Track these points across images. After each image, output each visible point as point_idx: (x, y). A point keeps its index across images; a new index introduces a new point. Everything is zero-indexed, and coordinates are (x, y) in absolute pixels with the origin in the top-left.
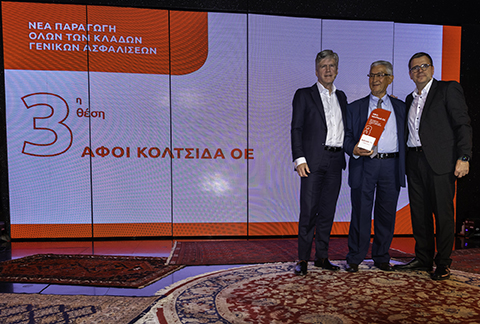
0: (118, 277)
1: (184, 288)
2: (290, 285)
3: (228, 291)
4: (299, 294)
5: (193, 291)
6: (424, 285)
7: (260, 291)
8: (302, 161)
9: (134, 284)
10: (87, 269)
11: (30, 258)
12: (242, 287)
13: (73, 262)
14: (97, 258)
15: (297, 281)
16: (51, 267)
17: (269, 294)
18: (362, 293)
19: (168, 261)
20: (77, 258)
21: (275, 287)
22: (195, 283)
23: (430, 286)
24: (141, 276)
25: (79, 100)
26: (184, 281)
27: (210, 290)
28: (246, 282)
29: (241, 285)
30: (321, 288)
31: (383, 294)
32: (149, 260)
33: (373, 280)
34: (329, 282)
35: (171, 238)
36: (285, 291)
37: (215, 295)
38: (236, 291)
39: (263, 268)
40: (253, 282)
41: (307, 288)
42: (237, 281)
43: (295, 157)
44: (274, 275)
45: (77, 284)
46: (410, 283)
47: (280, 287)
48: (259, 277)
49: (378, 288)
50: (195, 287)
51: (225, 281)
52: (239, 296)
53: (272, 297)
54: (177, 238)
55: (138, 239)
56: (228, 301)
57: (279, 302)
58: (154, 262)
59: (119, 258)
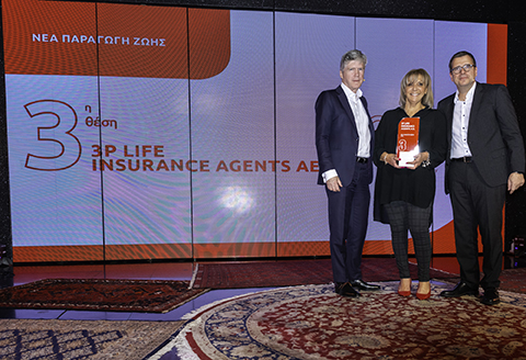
0: (139, 301)
1: (212, 312)
2: (325, 308)
3: (259, 314)
4: (334, 317)
5: (222, 314)
6: (466, 307)
7: (294, 314)
8: (331, 174)
9: (157, 308)
10: (103, 294)
11: (39, 284)
12: (274, 310)
13: (87, 287)
14: (113, 282)
15: (332, 304)
16: (64, 293)
17: (303, 317)
18: (401, 315)
19: (192, 283)
20: (90, 282)
21: (308, 310)
22: (223, 307)
23: (473, 307)
24: (165, 301)
25: (89, 108)
26: (211, 305)
27: (240, 314)
28: (277, 305)
29: (272, 308)
30: (358, 310)
31: (422, 315)
32: (169, 283)
33: (412, 302)
34: (366, 304)
35: (191, 260)
36: (320, 314)
37: (245, 318)
38: (267, 314)
39: (294, 290)
40: (284, 305)
41: (342, 310)
42: (267, 304)
44: (308, 298)
45: (96, 310)
46: (452, 304)
47: (314, 309)
48: (291, 300)
49: (418, 309)
50: (223, 311)
51: (255, 304)
52: (271, 319)
53: (305, 319)
54: (198, 260)
55: (155, 261)
56: (259, 324)
57: (313, 324)
58: (176, 285)
59: (137, 282)
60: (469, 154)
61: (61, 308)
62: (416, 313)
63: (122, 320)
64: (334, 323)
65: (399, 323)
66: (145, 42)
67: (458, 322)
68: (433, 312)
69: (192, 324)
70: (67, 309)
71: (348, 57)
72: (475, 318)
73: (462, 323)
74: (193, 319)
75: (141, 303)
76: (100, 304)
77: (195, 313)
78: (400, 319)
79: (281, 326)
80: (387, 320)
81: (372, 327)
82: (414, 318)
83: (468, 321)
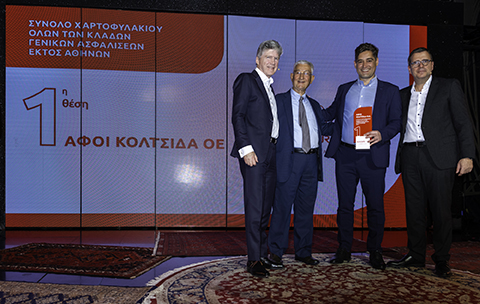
0: (110, 267)
1: (173, 279)
2: (274, 278)
3: (215, 282)
4: (284, 287)
5: (182, 281)
7: (246, 284)
9: (126, 273)
10: (79, 258)
11: (25, 247)
12: (228, 279)
13: (65, 252)
14: (88, 248)
15: (280, 274)
16: (46, 257)
17: (255, 286)
18: (344, 287)
19: (155, 250)
20: (69, 247)
21: (259, 280)
22: (182, 274)
24: (131, 267)
26: (172, 272)
27: (199, 281)
28: (231, 274)
29: (226, 277)
30: (304, 281)
32: (136, 250)
33: (353, 274)
34: (310, 275)
35: (153, 228)
36: (270, 284)
37: (203, 286)
38: (222, 282)
40: (237, 274)
41: (290, 281)
42: (222, 273)
45: (72, 274)
46: (389, 278)
47: (265, 280)
48: (243, 270)
49: (359, 281)
50: (183, 278)
51: (211, 273)
52: (226, 288)
53: (257, 289)
54: (160, 229)
55: (123, 229)
56: (216, 292)
57: (265, 294)
58: (142, 252)
59: (108, 248)
60: (422, 139)
61: (43, 271)
63: (94, 285)
64: (284, 293)
69: (156, 291)
70: (48, 272)
74: (157, 286)
76: (77, 268)
77: (158, 280)
79: (236, 295)
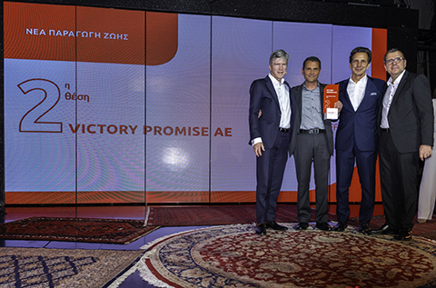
0: (106, 235)
1: (164, 244)
2: (250, 242)
3: (200, 246)
4: (258, 248)
5: (171, 245)
6: (357, 242)
7: (226, 246)
8: (258, 140)
9: (120, 240)
10: (78, 229)
11: (26, 221)
12: (211, 243)
13: (65, 223)
14: (85, 220)
15: (255, 239)
16: (47, 228)
17: (233, 248)
18: (308, 248)
19: (146, 222)
20: (67, 220)
21: (237, 243)
22: (171, 240)
23: (363, 242)
24: (126, 235)
26: (163, 238)
27: (185, 245)
28: (214, 239)
29: (210, 241)
30: (275, 244)
31: (325, 248)
32: (129, 222)
33: (316, 238)
34: (281, 239)
35: (143, 204)
36: (246, 246)
37: (189, 249)
38: (206, 246)
39: (226, 228)
40: (219, 239)
41: (264, 244)
42: (206, 238)
43: (253, 137)
44: (236, 234)
46: (346, 240)
47: (242, 243)
48: (224, 236)
49: (321, 244)
50: (172, 243)
51: (196, 238)
52: (209, 250)
53: (236, 250)
54: (149, 204)
55: (115, 205)
56: (201, 253)
57: (242, 254)
58: (133, 223)
59: (103, 220)
61: (47, 240)
62: (319, 247)
63: (95, 249)
64: (258, 253)
65: (307, 254)
66: (113, 36)
67: (352, 254)
68: (332, 246)
69: (149, 253)
70: (51, 240)
71: (275, 55)
72: (364, 251)
73: (355, 255)
74: (150, 249)
75: (108, 236)
76: (76, 237)
77: (151, 245)
78: (308, 251)
79: (217, 255)
80: (298, 252)
81: (287, 257)
82: (318, 251)
83: (359, 253)
